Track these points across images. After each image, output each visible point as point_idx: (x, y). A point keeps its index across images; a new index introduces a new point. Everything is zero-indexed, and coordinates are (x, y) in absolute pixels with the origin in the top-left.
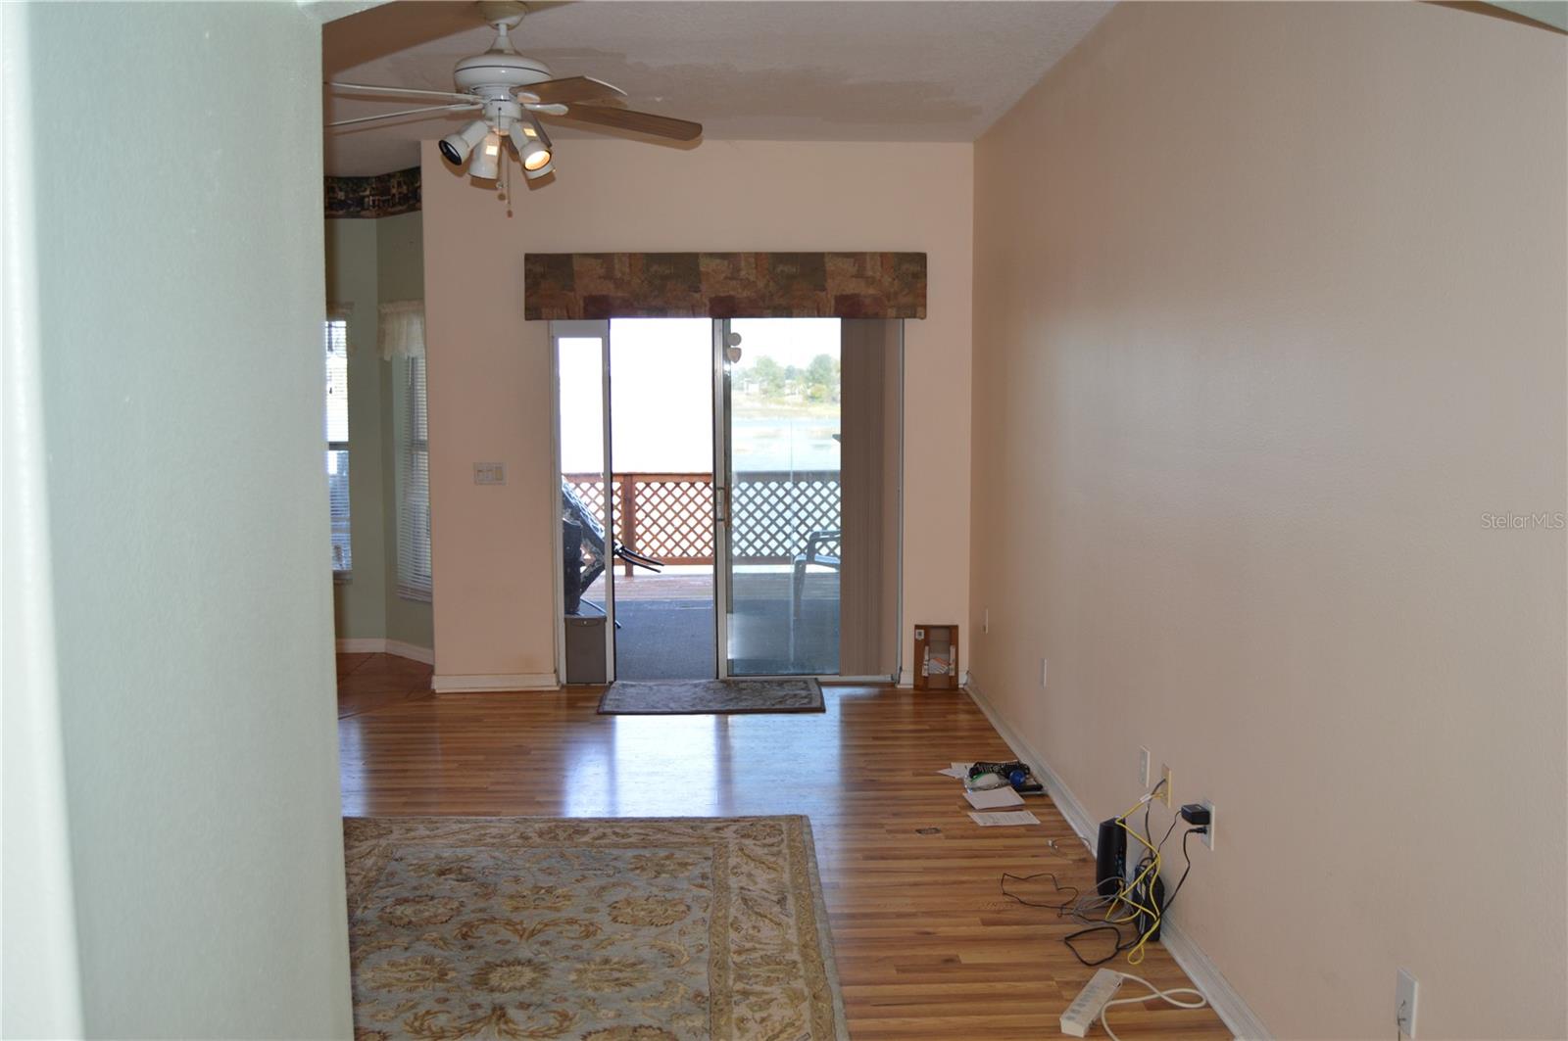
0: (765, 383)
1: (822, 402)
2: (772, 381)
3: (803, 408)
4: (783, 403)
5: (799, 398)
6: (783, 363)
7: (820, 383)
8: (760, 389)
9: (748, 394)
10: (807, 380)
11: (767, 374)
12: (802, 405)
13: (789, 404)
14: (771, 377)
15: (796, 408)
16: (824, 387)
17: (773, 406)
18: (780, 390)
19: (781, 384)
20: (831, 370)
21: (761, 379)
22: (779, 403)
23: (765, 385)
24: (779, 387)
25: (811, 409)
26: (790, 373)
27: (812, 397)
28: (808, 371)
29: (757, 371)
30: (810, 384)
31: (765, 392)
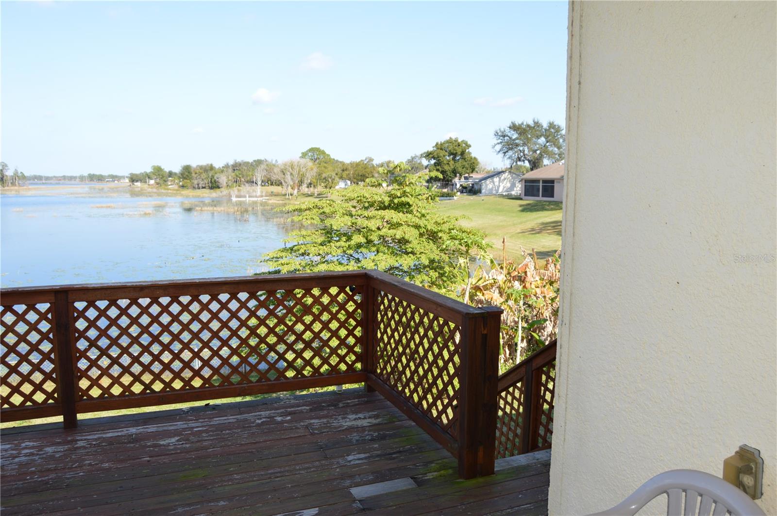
0: (158, 179)
1: (188, 189)
2: (162, 178)
3: (178, 192)
4: (168, 189)
5: (176, 187)
6: (167, 169)
7: (186, 179)
8: (156, 182)
9: (149, 185)
10: (179, 178)
11: (159, 175)
12: (177, 190)
13: (171, 190)
14: (161, 177)
15: (175, 192)
16: (189, 181)
17: (163, 191)
18: (165, 183)
19: (166, 180)
20: (192, 173)
21: (155, 177)
22: (165, 189)
23: (158, 181)
24: (165, 181)
25: (183, 192)
26: (171, 174)
27: (183, 186)
28: (180, 173)
29: (154, 173)
30: (181, 180)
31: (158, 184)
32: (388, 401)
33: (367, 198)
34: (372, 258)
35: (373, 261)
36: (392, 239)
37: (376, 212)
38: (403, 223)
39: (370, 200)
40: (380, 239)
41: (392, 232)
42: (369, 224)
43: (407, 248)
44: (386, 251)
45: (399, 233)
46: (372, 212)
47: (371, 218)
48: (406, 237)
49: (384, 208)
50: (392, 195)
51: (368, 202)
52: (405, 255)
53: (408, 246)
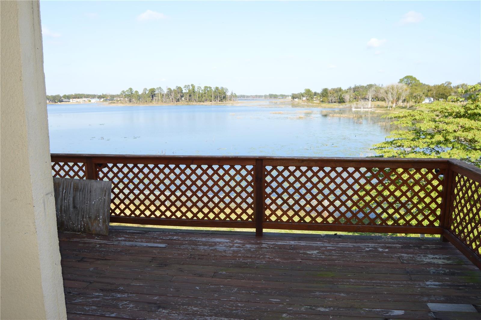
0: (308, 97)
1: (325, 103)
2: (310, 96)
3: (320, 105)
4: (313, 103)
5: (318, 102)
6: (313, 91)
7: (325, 97)
8: (307, 99)
9: (302, 100)
10: (321, 96)
11: (308, 94)
12: (319, 104)
13: (315, 103)
14: (310, 95)
15: (317, 105)
16: (326, 98)
17: (311, 104)
18: (312, 99)
19: (313, 97)
20: (328, 93)
21: (306, 96)
22: (312, 103)
23: (308, 98)
24: (312, 98)
25: (322, 105)
26: (315, 94)
27: (322, 101)
28: (321, 93)
29: (305, 93)
30: (322, 97)
31: (308, 100)
32: (459, 250)
33: (448, 110)
34: (449, 152)
35: (449, 154)
36: (464, 139)
37: (454, 119)
38: (474, 128)
39: (450, 111)
40: (456, 138)
41: (465, 134)
42: (448, 127)
43: (476, 146)
44: (460, 147)
45: (470, 136)
46: (451, 119)
47: (450, 123)
48: (476, 139)
49: (460, 117)
50: (467, 107)
51: (448, 112)
52: (474, 151)
53: (476, 144)
